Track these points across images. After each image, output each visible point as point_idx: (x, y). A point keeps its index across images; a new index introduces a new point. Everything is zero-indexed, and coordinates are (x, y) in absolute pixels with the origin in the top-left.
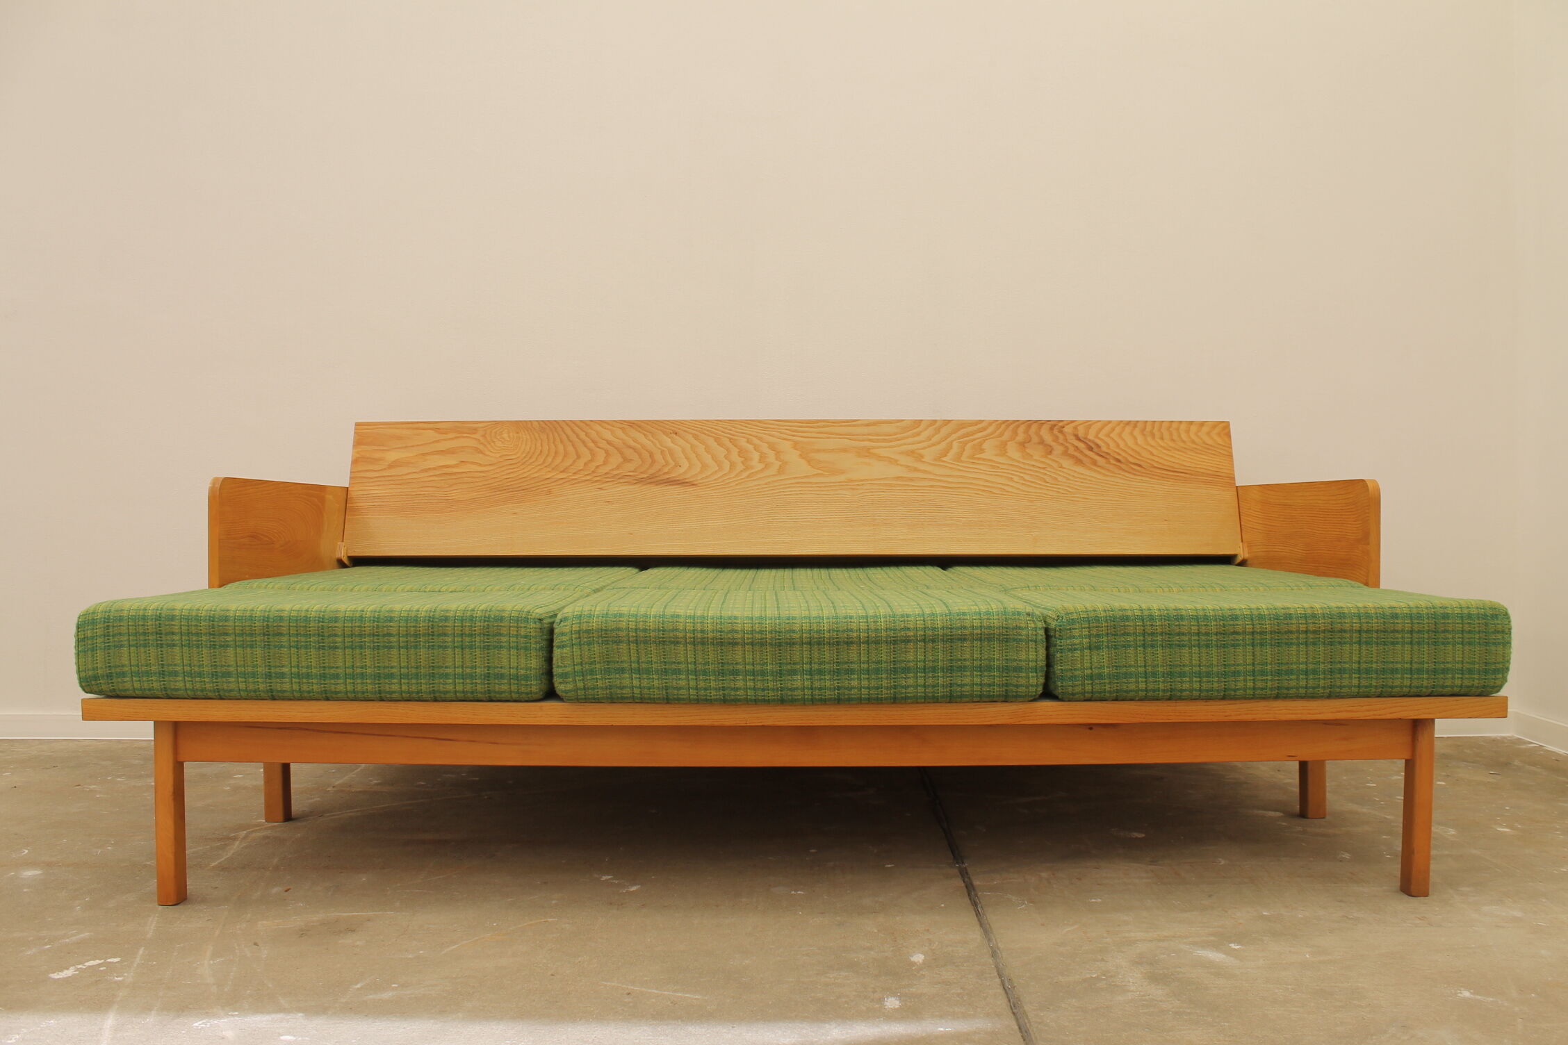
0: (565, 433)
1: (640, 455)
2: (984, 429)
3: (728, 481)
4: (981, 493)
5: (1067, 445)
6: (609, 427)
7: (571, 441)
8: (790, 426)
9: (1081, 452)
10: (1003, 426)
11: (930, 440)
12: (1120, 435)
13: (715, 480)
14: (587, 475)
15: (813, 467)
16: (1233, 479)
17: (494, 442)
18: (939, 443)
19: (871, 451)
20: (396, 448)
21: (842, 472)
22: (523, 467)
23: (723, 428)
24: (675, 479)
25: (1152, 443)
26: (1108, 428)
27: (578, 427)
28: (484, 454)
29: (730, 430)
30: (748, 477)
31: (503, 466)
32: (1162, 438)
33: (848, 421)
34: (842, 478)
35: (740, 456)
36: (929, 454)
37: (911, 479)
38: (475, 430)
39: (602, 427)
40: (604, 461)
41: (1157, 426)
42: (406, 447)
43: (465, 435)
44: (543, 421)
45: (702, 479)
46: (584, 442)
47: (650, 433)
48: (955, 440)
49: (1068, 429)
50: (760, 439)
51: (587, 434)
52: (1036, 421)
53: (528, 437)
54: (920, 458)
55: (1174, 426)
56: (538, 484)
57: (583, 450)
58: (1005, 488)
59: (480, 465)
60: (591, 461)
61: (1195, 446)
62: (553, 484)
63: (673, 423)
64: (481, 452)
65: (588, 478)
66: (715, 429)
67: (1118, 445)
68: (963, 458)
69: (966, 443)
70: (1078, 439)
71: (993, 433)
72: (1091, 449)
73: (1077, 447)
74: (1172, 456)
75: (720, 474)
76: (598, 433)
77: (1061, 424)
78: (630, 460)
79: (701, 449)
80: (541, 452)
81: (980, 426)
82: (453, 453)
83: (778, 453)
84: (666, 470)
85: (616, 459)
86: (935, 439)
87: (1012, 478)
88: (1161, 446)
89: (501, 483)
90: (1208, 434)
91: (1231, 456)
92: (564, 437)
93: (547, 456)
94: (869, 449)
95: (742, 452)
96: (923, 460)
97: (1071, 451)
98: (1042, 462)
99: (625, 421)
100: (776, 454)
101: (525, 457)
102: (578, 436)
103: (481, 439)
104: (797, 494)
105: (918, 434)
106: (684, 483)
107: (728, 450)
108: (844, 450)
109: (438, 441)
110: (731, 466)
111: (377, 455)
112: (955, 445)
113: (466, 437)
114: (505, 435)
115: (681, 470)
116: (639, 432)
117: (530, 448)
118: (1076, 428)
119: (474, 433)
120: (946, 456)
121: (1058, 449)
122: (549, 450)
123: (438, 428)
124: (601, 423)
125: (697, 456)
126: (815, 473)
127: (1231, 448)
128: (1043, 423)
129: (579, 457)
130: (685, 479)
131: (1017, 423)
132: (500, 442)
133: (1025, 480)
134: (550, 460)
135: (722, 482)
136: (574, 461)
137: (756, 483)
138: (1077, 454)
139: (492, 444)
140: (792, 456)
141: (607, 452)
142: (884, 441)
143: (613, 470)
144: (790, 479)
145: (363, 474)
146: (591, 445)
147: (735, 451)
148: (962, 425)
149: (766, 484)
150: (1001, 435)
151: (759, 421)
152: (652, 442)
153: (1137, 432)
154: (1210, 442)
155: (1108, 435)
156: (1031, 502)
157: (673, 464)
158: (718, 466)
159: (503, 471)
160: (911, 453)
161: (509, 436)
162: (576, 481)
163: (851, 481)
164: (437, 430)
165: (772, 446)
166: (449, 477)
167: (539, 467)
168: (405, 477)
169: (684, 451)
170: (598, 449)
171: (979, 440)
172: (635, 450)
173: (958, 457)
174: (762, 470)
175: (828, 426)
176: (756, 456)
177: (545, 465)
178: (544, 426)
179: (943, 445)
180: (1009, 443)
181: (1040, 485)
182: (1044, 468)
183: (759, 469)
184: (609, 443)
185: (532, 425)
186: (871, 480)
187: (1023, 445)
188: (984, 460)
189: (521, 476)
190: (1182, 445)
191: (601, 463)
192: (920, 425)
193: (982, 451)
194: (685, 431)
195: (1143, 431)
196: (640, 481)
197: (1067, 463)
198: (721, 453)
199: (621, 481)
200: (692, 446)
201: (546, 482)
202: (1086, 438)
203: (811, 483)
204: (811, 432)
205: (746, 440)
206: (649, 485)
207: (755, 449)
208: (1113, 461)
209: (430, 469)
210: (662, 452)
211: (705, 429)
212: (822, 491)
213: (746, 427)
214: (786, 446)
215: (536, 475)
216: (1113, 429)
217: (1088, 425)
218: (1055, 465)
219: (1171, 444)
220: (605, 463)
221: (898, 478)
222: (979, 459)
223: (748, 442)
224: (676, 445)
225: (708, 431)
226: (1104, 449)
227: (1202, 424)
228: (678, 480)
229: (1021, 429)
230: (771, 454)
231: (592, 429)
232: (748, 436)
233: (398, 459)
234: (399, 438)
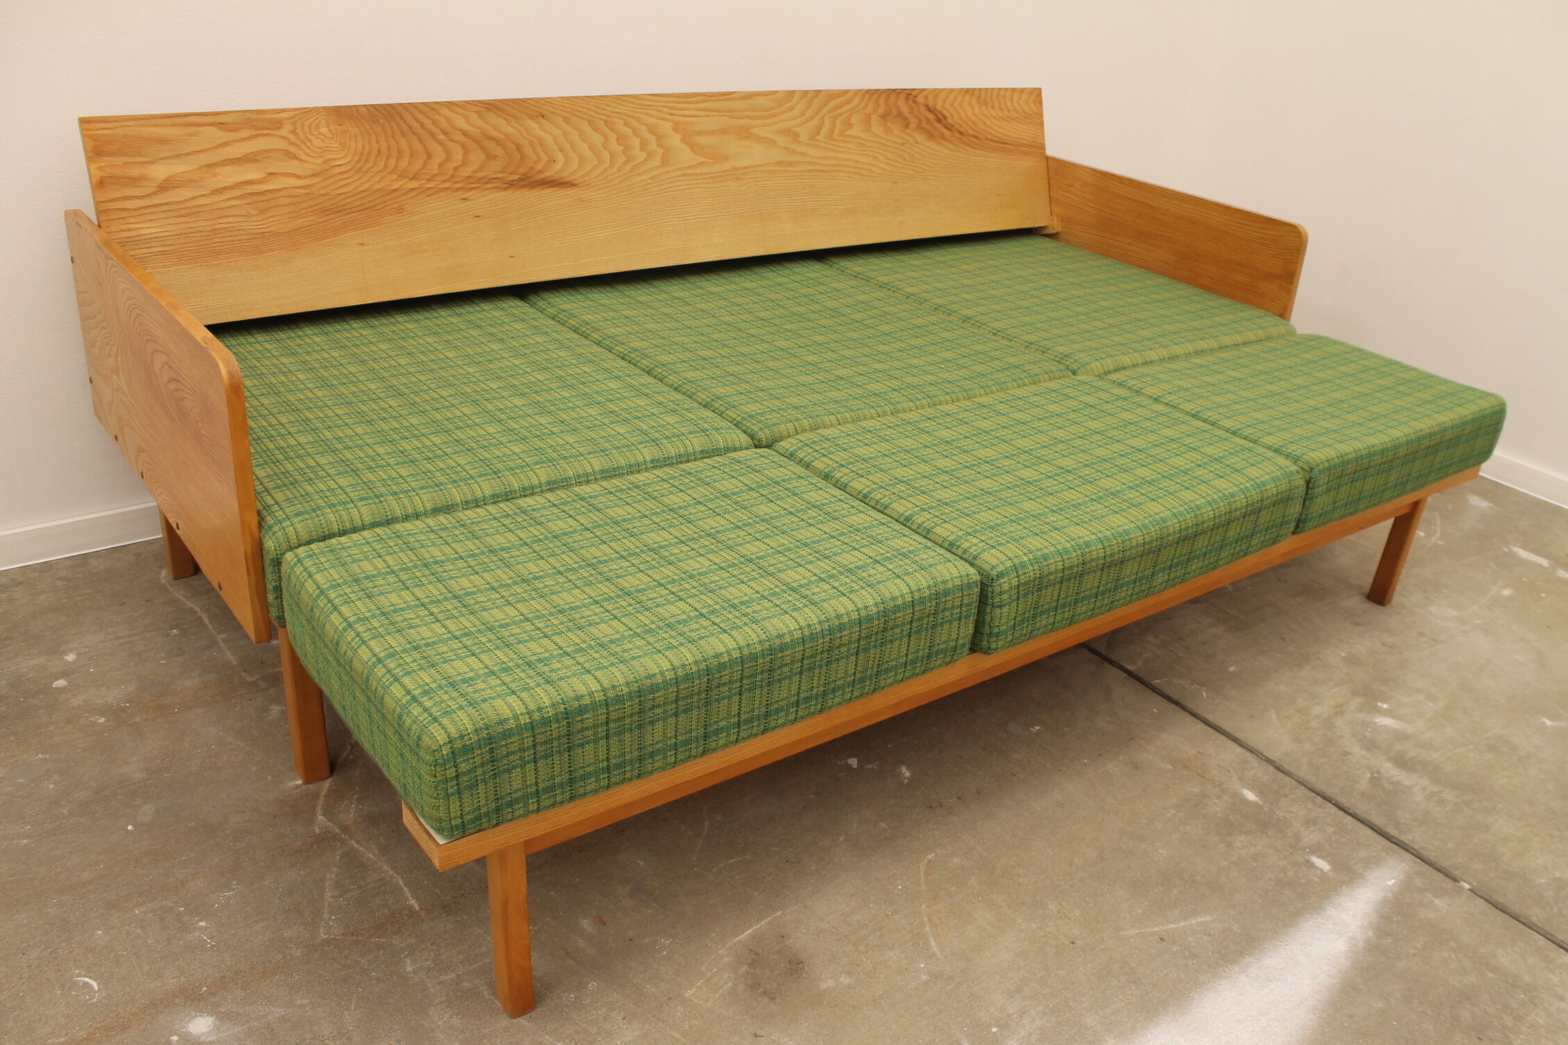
0: (405, 122)
1: (505, 148)
2: (849, 101)
3: (611, 178)
4: (853, 176)
5: (920, 117)
6: (461, 111)
7: (414, 133)
8: (667, 102)
9: (932, 125)
10: (867, 96)
11: (804, 115)
12: (961, 104)
13: (596, 177)
14: (445, 181)
15: (696, 153)
16: (1044, 148)
17: (309, 140)
18: (812, 118)
19: (754, 131)
20: (162, 159)
21: (726, 158)
22: (358, 176)
23: (595, 106)
24: (551, 179)
25: (986, 112)
26: (951, 98)
27: (421, 112)
28: (301, 160)
29: (604, 110)
30: (631, 170)
31: (332, 177)
32: (993, 107)
33: (725, 94)
34: (727, 166)
35: (620, 145)
36: (804, 132)
37: (791, 164)
38: (278, 124)
39: (453, 111)
40: (463, 161)
41: (989, 93)
42: (178, 156)
43: (265, 132)
44: (371, 105)
45: (582, 176)
46: (432, 134)
47: (513, 117)
48: (826, 114)
49: (920, 99)
50: (638, 120)
51: (434, 123)
52: (894, 90)
53: (357, 130)
54: (796, 137)
55: (1002, 93)
56: (384, 199)
57: (433, 146)
58: (873, 169)
59: (298, 177)
60: (447, 160)
61: (1016, 115)
62: (403, 198)
63: (538, 102)
64: (295, 157)
65: (447, 185)
66: (588, 109)
67: (960, 117)
68: (835, 136)
69: (835, 118)
70: (929, 109)
71: (858, 105)
72: (939, 121)
73: (928, 119)
74: (1001, 127)
75: (602, 168)
76: (448, 120)
77: (914, 93)
78: (495, 157)
79: (575, 137)
80: (379, 151)
81: (847, 97)
82: (255, 161)
83: (659, 138)
84: (539, 167)
85: (477, 158)
86: (808, 114)
87: (877, 157)
88: (993, 116)
89: (331, 202)
90: (1027, 102)
91: (1042, 125)
92: (405, 127)
93: (388, 157)
94: (748, 129)
95: (621, 139)
96: (799, 139)
97: (925, 125)
98: (902, 138)
99: (479, 102)
100: (657, 140)
101: (358, 161)
102: (422, 125)
103: (292, 137)
104: (684, 189)
105: (792, 109)
106: (561, 184)
107: (605, 136)
108: (724, 131)
109: (226, 144)
110: (611, 157)
111: (135, 172)
112: (827, 120)
113: (268, 134)
114: (324, 130)
115: (558, 166)
116: (500, 116)
117: (363, 147)
118: (926, 97)
119: (279, 128)
120: (819, 134)
121: (913, 125)
122: (389, 148)
123: (220, 121)
124: (450, 105)
125: (572, 146)
126: (699, 161)
127: (1042, 116)
128: (900, 93)
129: (430, 156)
130: (562, 178)
131: (878, 93)
132: (319, 140)
133: (888, 159)
134: (393, 162)
135: (604, 179)
136: (425, 163)
137: (644, 177)
138: (928, 127)
139: (309, 144)
140: (675, 141)
141: (463, 146)
142: (762, 118)
143: (476, 171)
144: (674, 171)
145: (119, 205)
146: (442, 137)
147: (613, 136)
148: (831, 95)
149: (651, 178)
150: (866, 107)
151: (634, 96)
152: (517, 130)
153: (974, 101)
154: (1027, 110)
155: (952, 105)
156: (895, 183)
157: (546, 159)
158: (597, 158)
159: (333, 183)
160: (787, 132)
161: (330, 131)
162: (432, 191)
163: (735, 169)
164: (221, 126)
165: (652, 130)
166: (256, 198)
167: (382, 174)
168: (189, 204)
169: (555, 138)
170: (451, 144)
171: (846, 115)
172: (498, 141)
173: (830, 136)
174: (645, 160)
175: (706, 101)
176: (636, 142)
177: (389, 170)
178: (377, 113)
179: (816, 121)
180: (872, 116)
181: (901, 163)
182: (903, 144)
183: (642, 159)
184: (465, 133)
185: (357, 110)
186: (755, 166)
187: (884, 117)
188: (853, 137)
189: (360, 189)
190: (1006, 113)
191: (460, 163)
192: (793, 97)
193: (850, 126)
194: (553, 113)
195: (979, 98)
196: (511, 185)
197: (921, 138)
198: (597, 139)
199: (489, 186)
200: (565, 134)
201: (394, 195)
202: (935, 109)
203: (696, 174)
204: (689, 110)
205: (622, 122)
206: (522, 190)
207: (635, 134)
208: (956, 134)
209: (224, 188)
210: (531, 143)
211: (576, 110)
212: (708, 183)
213: (621, 105)
214: (667, 127)
215: (377, 187)
216: (955, 99)
217: (936, 92)
218: (911, 140)
219: (1000, 114)
220: (464, 163)
221: (779, 163)
222: (848, 136)
223: (625, 124)
224: (545, 132)
225: (579, 111)
226: (950, 121)
227: (1022, 91)
228: (555, 181)
229: (882, 101)
230: (652, 138)
231: (439, 114)
232: (625, 117)
233: (172, 176)
234: (164, 141)
